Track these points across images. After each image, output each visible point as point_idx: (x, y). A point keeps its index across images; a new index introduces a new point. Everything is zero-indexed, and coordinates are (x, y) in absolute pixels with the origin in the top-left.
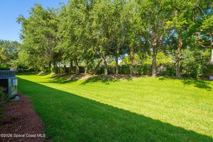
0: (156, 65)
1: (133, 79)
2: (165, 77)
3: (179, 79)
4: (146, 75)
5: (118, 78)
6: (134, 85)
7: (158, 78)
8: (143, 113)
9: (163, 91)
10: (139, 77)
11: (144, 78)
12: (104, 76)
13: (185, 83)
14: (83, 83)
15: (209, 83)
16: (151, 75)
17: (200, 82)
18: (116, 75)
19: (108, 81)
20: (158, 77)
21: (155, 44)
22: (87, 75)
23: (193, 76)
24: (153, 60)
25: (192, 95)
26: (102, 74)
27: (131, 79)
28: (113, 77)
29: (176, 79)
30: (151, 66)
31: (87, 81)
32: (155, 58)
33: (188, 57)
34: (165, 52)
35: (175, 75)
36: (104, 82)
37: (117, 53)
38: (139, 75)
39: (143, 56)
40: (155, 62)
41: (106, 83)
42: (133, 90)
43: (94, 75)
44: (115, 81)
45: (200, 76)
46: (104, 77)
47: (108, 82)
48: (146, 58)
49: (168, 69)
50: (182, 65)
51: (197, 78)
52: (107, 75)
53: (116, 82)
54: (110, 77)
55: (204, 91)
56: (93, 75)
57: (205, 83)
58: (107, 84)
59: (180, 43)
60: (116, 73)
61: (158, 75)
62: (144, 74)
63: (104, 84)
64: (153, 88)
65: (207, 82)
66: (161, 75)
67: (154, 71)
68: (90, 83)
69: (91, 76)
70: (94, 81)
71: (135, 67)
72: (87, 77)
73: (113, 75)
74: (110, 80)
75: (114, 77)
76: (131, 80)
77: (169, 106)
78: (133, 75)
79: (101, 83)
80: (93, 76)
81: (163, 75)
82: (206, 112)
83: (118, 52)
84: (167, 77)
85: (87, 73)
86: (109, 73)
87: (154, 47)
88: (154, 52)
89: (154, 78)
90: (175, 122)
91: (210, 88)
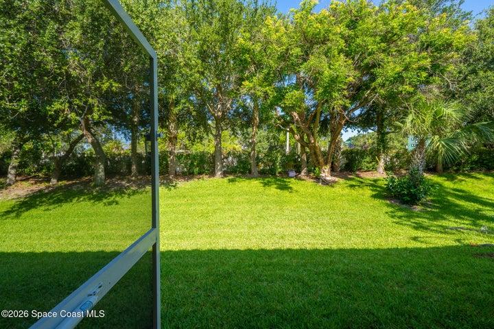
0: (221, 154)
1: (178, 186)
2: (237, 177)
3: (256, 178)
4: (204, 175)
5: (139, 185)
6: (185, 197)
7: (226, 180)
8: (224, 246)
9: (238, 203)
10: (190, 179)
11: (201, 181)
12: (92, 184)
13: (265, 184)
14: (8, 212)
15: (289, 182)
16: (212, 174)
17: (280, 181)
18: (134, 178)
19: (111, 196)
20: (226, 176)
21: (220, 114)
22: (19, 183)
23: (272, 172)
24: (217, 145)
25: (276, 202)
26: (85, 178)
27: (174, 184)
28: (124, 183)
29: (252, 178)
30: (214, 156)
31: (29, 203)
32: (220, 140)
33: (260, 141)
34: (233, 130)
35: (250, 172)
36: (98, 198)
37: (134, 122)
38: (189, 175)
39: (194, 134)
40: (220, 148)
41: (105, 201)
42: (183, 208)
43: (54, 181)
44: (134, 193)
45: (280, 173)
46: (95, 186)
47: (112, 199)
48: (201, 138)
49: (240, 162)
50: (258, 155)
51: (277, 176)
52: (105, 180)
53: (136, 197)
54: (114, 185)
55: (286, 193)
56: (49, 181)
57: (285, 182)
58: (110, 204)
59: (256, 119)
60: (130, 172)
61: (225, 174)
62: (200, 173)
63: (100, 205)
64: (221, 199)
65: (287, 180)
66: (230, 173)
67: (218, 166)
68: (43, 208)
69: (42, 186)
70: (59, 201)
71: (179, 159)
72: (23, 189)
73: (122, 180)
74: (115, 191)
75: (128, 182)
76: (174, 186)
77: (253, 224)
78: (177, 175)
79: (89, 203)
80: (47, 184)
81: (233, 172)
82: (293, 222)
83: (136, 120)
84: (239, 177)
85: (17, 178)
86: (109, 173)
87: (218, 120)
88: (217, 128)
89: (218, 180)
90: (269, 245)
91: (291, 188)
